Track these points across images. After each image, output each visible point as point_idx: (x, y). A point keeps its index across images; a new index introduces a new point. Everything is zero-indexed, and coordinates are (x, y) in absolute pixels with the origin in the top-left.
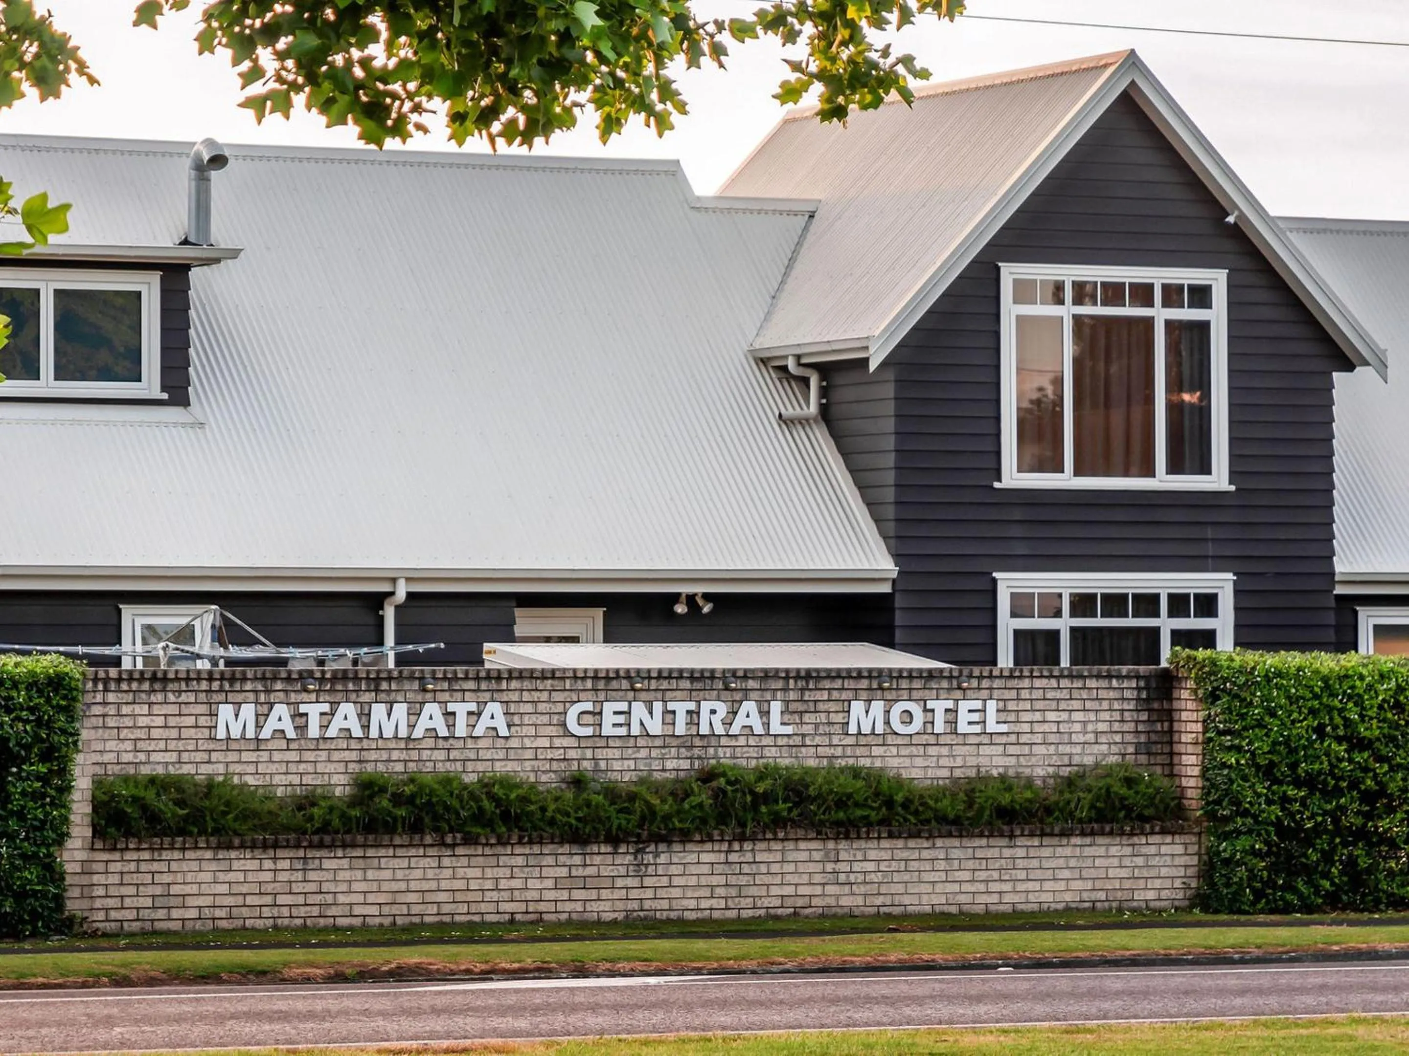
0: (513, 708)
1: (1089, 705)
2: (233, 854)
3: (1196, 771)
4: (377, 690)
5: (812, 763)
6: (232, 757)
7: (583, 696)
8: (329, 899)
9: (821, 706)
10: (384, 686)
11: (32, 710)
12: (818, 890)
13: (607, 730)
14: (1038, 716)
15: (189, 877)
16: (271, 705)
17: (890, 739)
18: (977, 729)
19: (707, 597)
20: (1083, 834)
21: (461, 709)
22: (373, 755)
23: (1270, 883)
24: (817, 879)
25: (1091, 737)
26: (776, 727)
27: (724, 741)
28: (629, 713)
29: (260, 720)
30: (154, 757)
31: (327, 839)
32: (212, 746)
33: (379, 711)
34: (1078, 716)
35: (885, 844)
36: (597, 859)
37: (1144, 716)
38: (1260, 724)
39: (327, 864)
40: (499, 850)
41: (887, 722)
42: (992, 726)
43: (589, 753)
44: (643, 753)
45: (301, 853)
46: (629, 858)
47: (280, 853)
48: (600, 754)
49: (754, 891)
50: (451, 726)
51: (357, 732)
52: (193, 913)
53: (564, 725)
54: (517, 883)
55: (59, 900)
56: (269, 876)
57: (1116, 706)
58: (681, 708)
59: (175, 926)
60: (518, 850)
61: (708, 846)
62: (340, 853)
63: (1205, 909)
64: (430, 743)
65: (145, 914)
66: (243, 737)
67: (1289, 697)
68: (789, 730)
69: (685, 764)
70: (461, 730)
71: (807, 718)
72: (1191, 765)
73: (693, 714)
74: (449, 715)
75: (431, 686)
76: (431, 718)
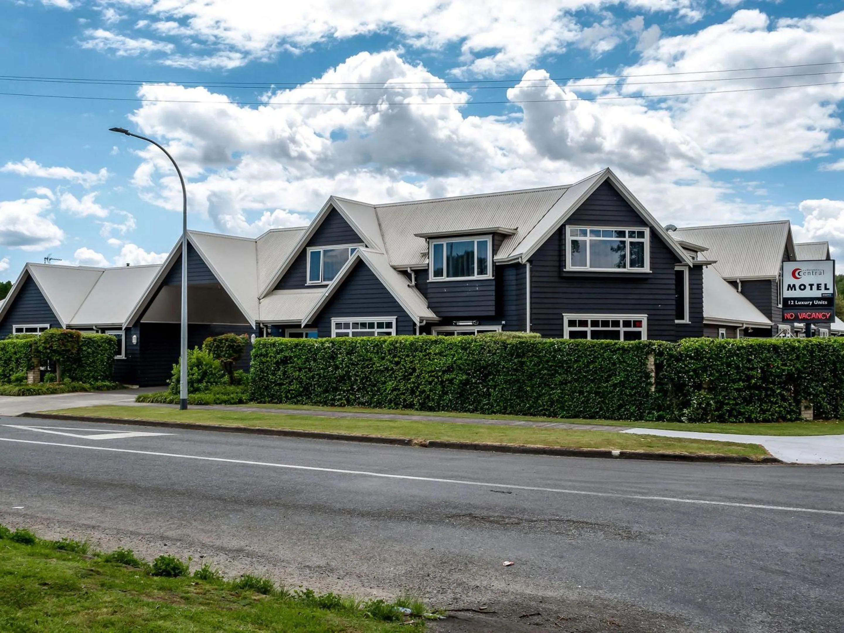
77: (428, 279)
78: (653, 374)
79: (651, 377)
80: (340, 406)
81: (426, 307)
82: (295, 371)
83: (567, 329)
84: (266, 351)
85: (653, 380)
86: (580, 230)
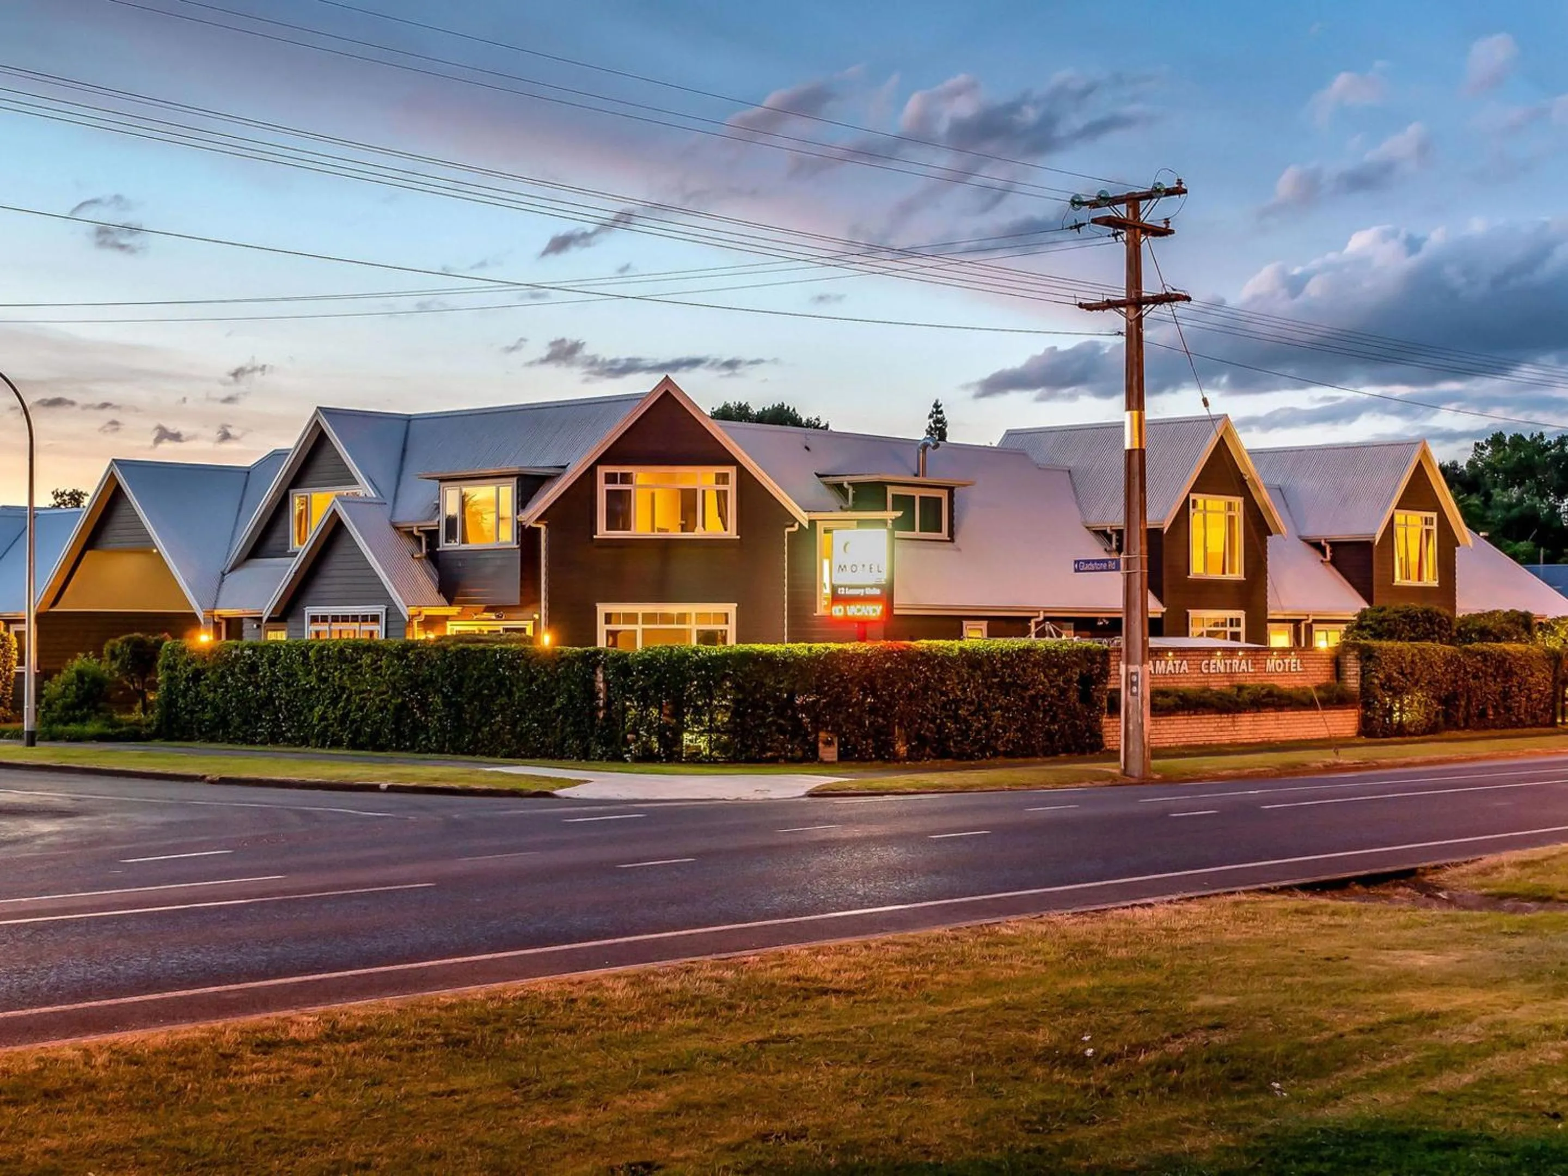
0: (1189, 663)
1: (1320, 661)
3: (1357, 686)
4: (1156, 655)
5: (1257, 682)
7: (1205, 657)
8: (1161, 736)
9: (1260, 661)
10: (1158, 654)
11: (1100, 664)
12: (1274, 731)
13: (1211, 671)
14: (1308, 665)
17: (1276, 674)
18: (1295, 670)
19: (1107, 619)
21: (1177, 662)
22: (1156, 681)
23: (1383, 727)
24: (1274, 726)
25: (1320, 673)
27: (1237, 675)
28: (1216, 664)
31: (1162, 713)
33: (1158, 662)
34: (1317, 665)
35: (1290, 713)
36: (1224, 720)
37: (1332, 665)
38: (1383, 669)
39: (1161, 723)
40: (1202, 717)
41: (1275, 668)
42: (1299, 669)
43: (1206, 680)
44: (1219, 679)
45: (1155, 718)
46: (1231, 720)
48: (1209, 680)
49: (1260, 732)
50: (1175, 669)
51: (1153, 672)
53: (1201, 669)
54: (1206, 729)
55: (1102, 738)
57: (1326, 661)
58: (1228, 662)
60: (1206, 716)
61: (1249, 715)
62: (1164, 718)
63: (1365, 737)
64: (1169, 676)
67: (1391, 658)
68: (1252, 670)
69: (1229, 684)
70: (1177, 671)
71: (1257, 666)
72: (1353, 683)
73: (1231, 664)
74: (1174, 665)
75: (1170, 654)
76: (1171, 668)
77: (438, 546)
78: (601, 695)
79: (599, 699)
80: (262, 743)
81: (435, 590)
82: (210, 691)
83: (602, 629)
84: (175, 660)
85: (601, 703)
86: (622, 474)
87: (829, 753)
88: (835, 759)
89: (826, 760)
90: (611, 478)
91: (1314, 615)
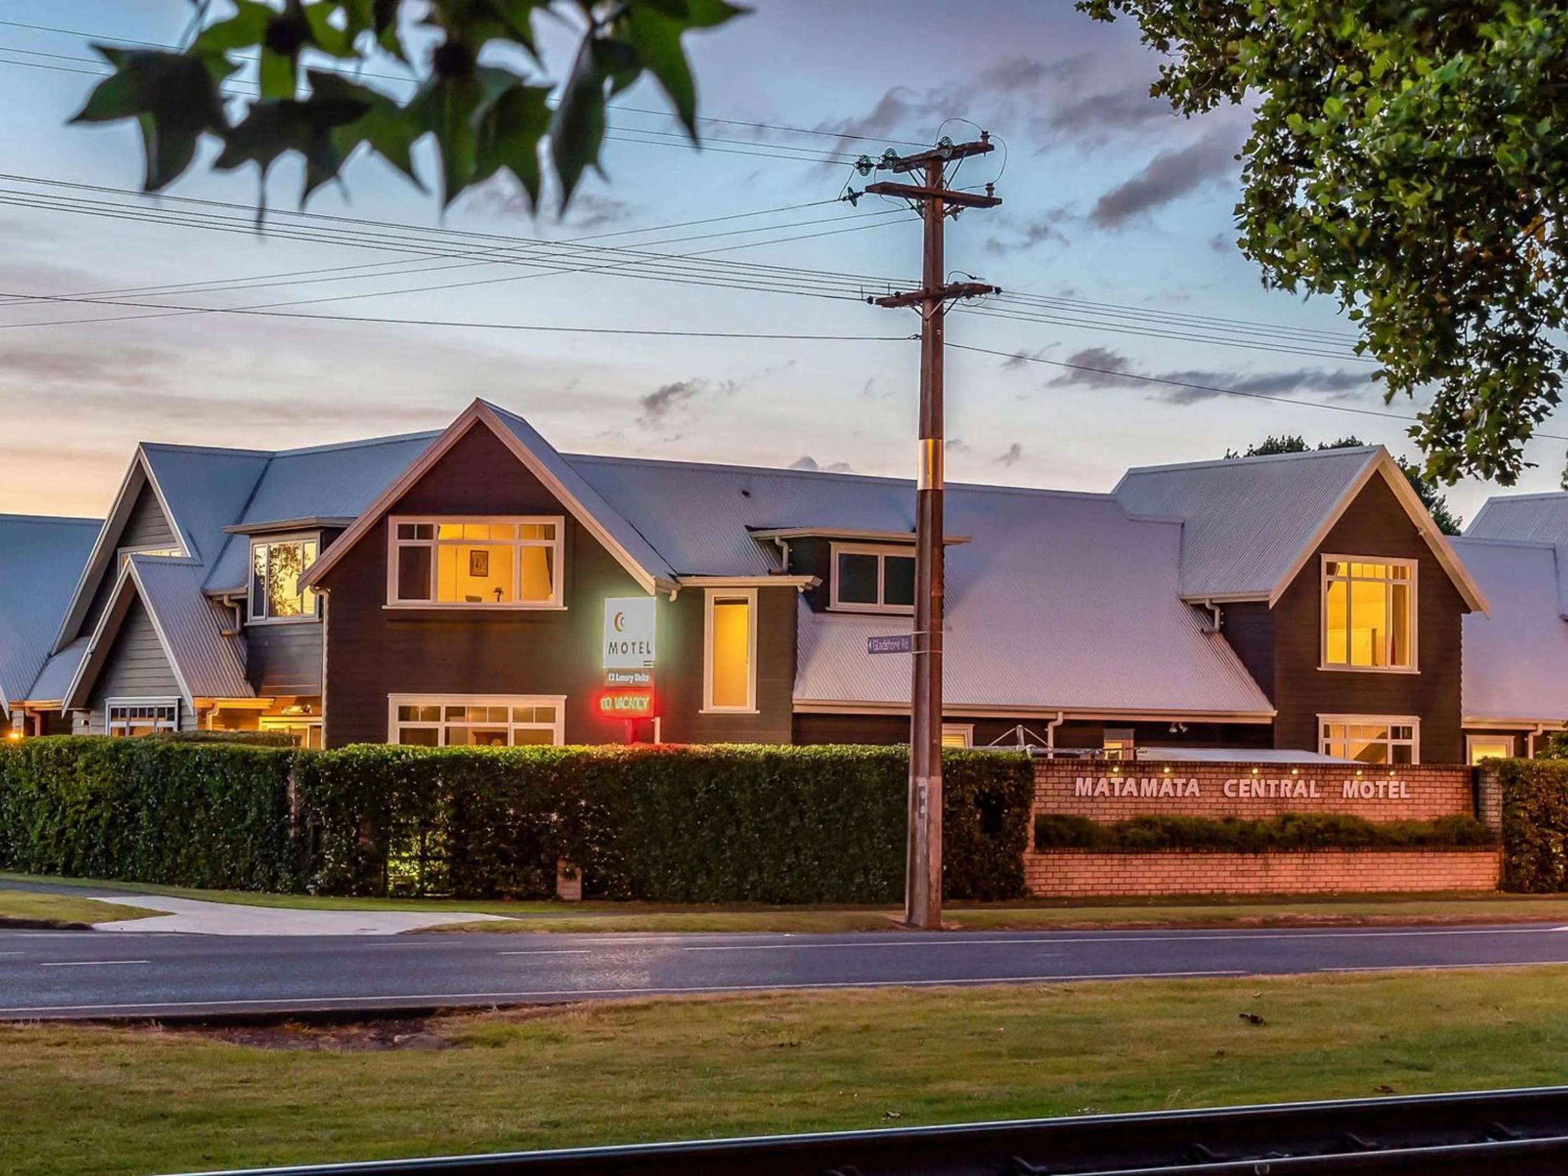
0: (1201, 782)
1: (1443, 784)
2: (1094, 856)
3: (1498, 819)
4: (1144, 772)
5: (1327, 812)
6: (1081, 805)
7: (1231, 776)
8: (1134, 880)
9: (1332, 783)
10: (1147, 769)
11: (1015, 780)
12: (1341, 879)
13: (1241, 794)
14: (1421, 790)
15: (1076, 869)
16: (1099, 779)
17: (1361, 801)
18: (1397, 796)
19: (1184, 724)
20: (1452, 852)
21: (1180, 782)
22: (1141, 806)
23: (1536, 878)
24: (1342, 873)
25: (1443, 801)
26: (1313, 794)
27: (1291, 801)
28: (1250, 785)
29: (1095, 785)
30: (1049, 805)
31: (1135, 849)
32: (1073, 799)
33: (1144, 782)
34: (1438, 790)
35: (1370, 855)
36: (1249, 861)
37: (1466, 791)
38: (1535, 796)
39: (1134, 862)
40: (1207, 856)
41: (1359, 792)
42: (1403, 795)
43: (1233, 806)
44: (1256, 806)
45: (1123, 856)
46: (1261, 861)
47: (1115, 856)
48: (1239, 806)
49: (1315, 879)
50: (1175, 791)
51: (1135, 794)
52: (1076, 888)
53: (1223, 791)
54: (1214, 873)
55: (1022, 880)
56: (1108, 868)
57: (1455, 785)
58: (1273, 783)
59: (1069, 894)
60: (1215, 856)
61: (1295, 855)
62: (1139, 856)
63: (1507, 890)
64: (1165, 800)
65: (1056, 888)
66: (1087, 795)
67: (1547, 782)
68: (1318, 795)
69: (1273, 812)
70: (1179, 794)
71: (1326, 789)
72: (1494, 816)
73: (1278, 786)
74: (1175, 785)
75: (1167, 770)
76: (1167, 787)
77: (247, 621)
79: (291, 813)
83: (395, 726)
86: (419, 526)
87: (571, 889)
88: (578, 897)
89: (566, 897)
90: (405, 532)
91: (1545, 725)
